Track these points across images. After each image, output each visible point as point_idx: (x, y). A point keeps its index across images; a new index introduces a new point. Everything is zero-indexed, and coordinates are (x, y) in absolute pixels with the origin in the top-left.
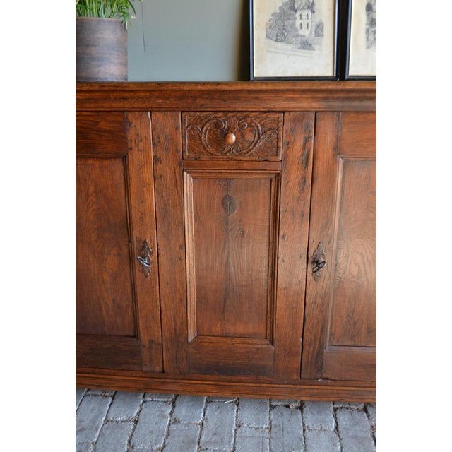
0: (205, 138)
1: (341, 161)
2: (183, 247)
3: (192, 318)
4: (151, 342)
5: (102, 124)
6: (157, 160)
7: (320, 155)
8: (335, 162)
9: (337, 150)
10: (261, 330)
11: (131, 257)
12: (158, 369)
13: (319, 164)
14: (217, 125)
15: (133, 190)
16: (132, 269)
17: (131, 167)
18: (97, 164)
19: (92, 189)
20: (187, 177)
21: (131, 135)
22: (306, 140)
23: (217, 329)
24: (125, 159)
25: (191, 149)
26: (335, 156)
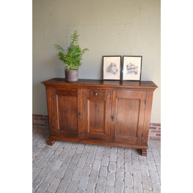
0: (92, 94)
1: (117, 99)
2: (87, 114)
3: (89, 128)
4: (80, 132)
5: (73, 90)
6: (83, 97)
7: (113, 98)
8: (116, 99)
9: (116, 97)
10: (102, 131)
11: (77, 115)
12: (82, 138)
13: (113, 99)
14: (94, 91)
15: (78, 102)
16: (77, 118)
17: (78, 98)
18: (72, 97)
19: (70, 102)
20: (88, 101)
21: (78, 92)
22: (110, 95)
23: (94, 130)
24: (77, 97)
25: (89, 96)
26: (116, 98)
